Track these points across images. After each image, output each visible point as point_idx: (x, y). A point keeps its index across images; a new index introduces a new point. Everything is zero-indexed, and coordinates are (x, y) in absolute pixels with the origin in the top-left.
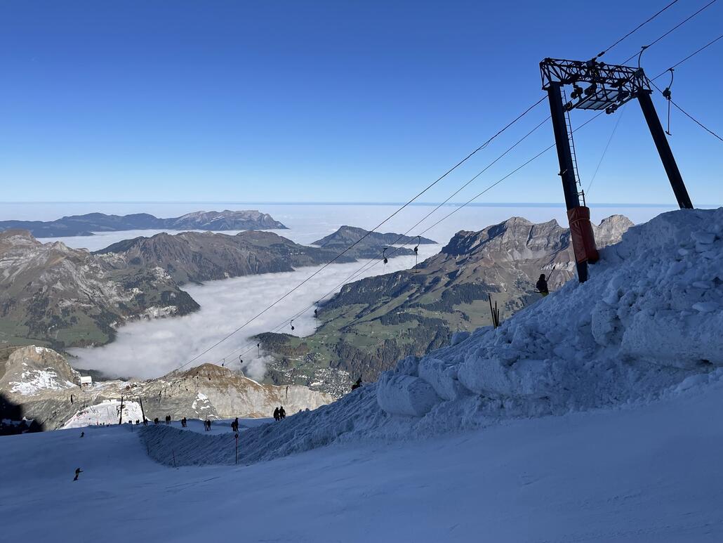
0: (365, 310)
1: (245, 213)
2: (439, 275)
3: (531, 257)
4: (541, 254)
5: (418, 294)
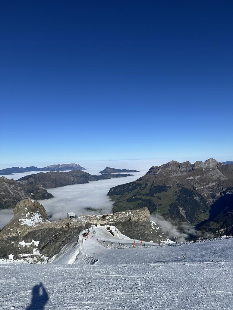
0: (120, 197)
1: (70, 165)
2: (147, 183)
3: (180, 175)
4: (184, 174)
5: (140, 190)
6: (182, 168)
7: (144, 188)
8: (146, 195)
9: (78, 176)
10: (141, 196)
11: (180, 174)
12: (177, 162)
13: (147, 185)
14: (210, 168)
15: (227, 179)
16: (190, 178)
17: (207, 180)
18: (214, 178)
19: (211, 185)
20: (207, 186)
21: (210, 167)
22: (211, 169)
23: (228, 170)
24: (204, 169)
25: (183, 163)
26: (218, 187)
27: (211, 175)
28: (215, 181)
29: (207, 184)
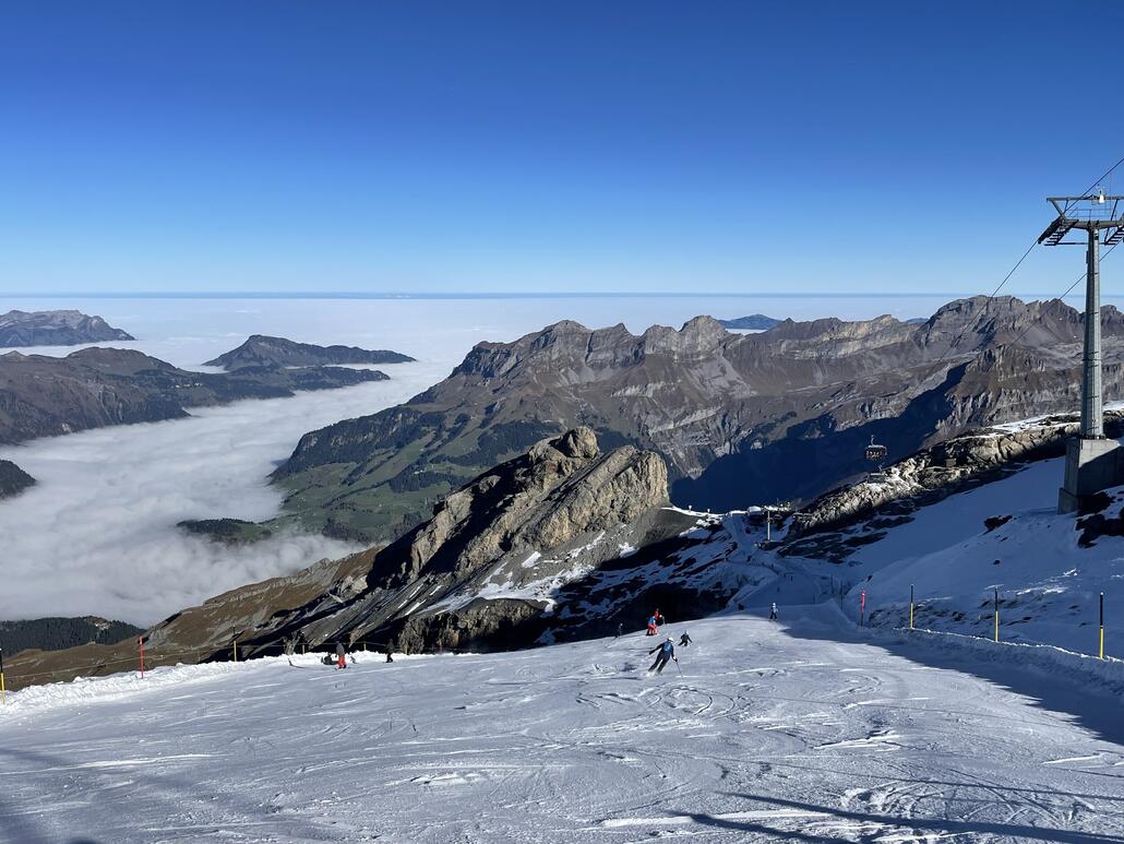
0: (355, 472)
2: (464, 410)
3: (592, 379)
4: (607, 374)
5: (439, 443)
6: (600, 351)
7: (454, 433)
8: (465, 461)
9: (123, 378)
10: (448, 464)
11: (590, 376)
12: (579, 325)
13: (464, 419)
14: (698, 354)
15: (755, 393)
16: (628, 392)
17: (687, 400)
18: (712, 392)
19: (699, 416)
20: (687, 421)
21: (699, 349)
22: (701, 358)
23: (760, 362)
24: (676, 357)
25: (602, 331)
26: (723, 424)
27: (702, 379)
28: (715, 401)
29: (685, 414)
